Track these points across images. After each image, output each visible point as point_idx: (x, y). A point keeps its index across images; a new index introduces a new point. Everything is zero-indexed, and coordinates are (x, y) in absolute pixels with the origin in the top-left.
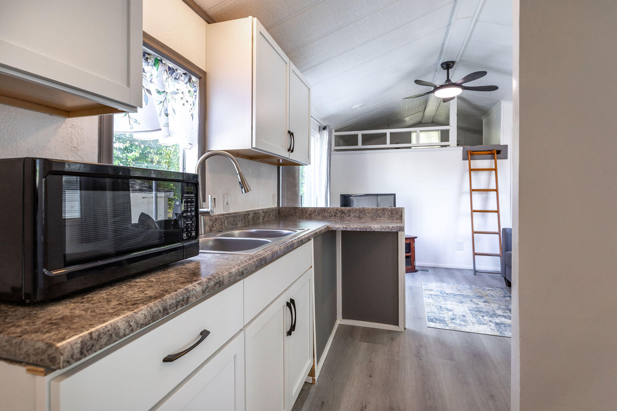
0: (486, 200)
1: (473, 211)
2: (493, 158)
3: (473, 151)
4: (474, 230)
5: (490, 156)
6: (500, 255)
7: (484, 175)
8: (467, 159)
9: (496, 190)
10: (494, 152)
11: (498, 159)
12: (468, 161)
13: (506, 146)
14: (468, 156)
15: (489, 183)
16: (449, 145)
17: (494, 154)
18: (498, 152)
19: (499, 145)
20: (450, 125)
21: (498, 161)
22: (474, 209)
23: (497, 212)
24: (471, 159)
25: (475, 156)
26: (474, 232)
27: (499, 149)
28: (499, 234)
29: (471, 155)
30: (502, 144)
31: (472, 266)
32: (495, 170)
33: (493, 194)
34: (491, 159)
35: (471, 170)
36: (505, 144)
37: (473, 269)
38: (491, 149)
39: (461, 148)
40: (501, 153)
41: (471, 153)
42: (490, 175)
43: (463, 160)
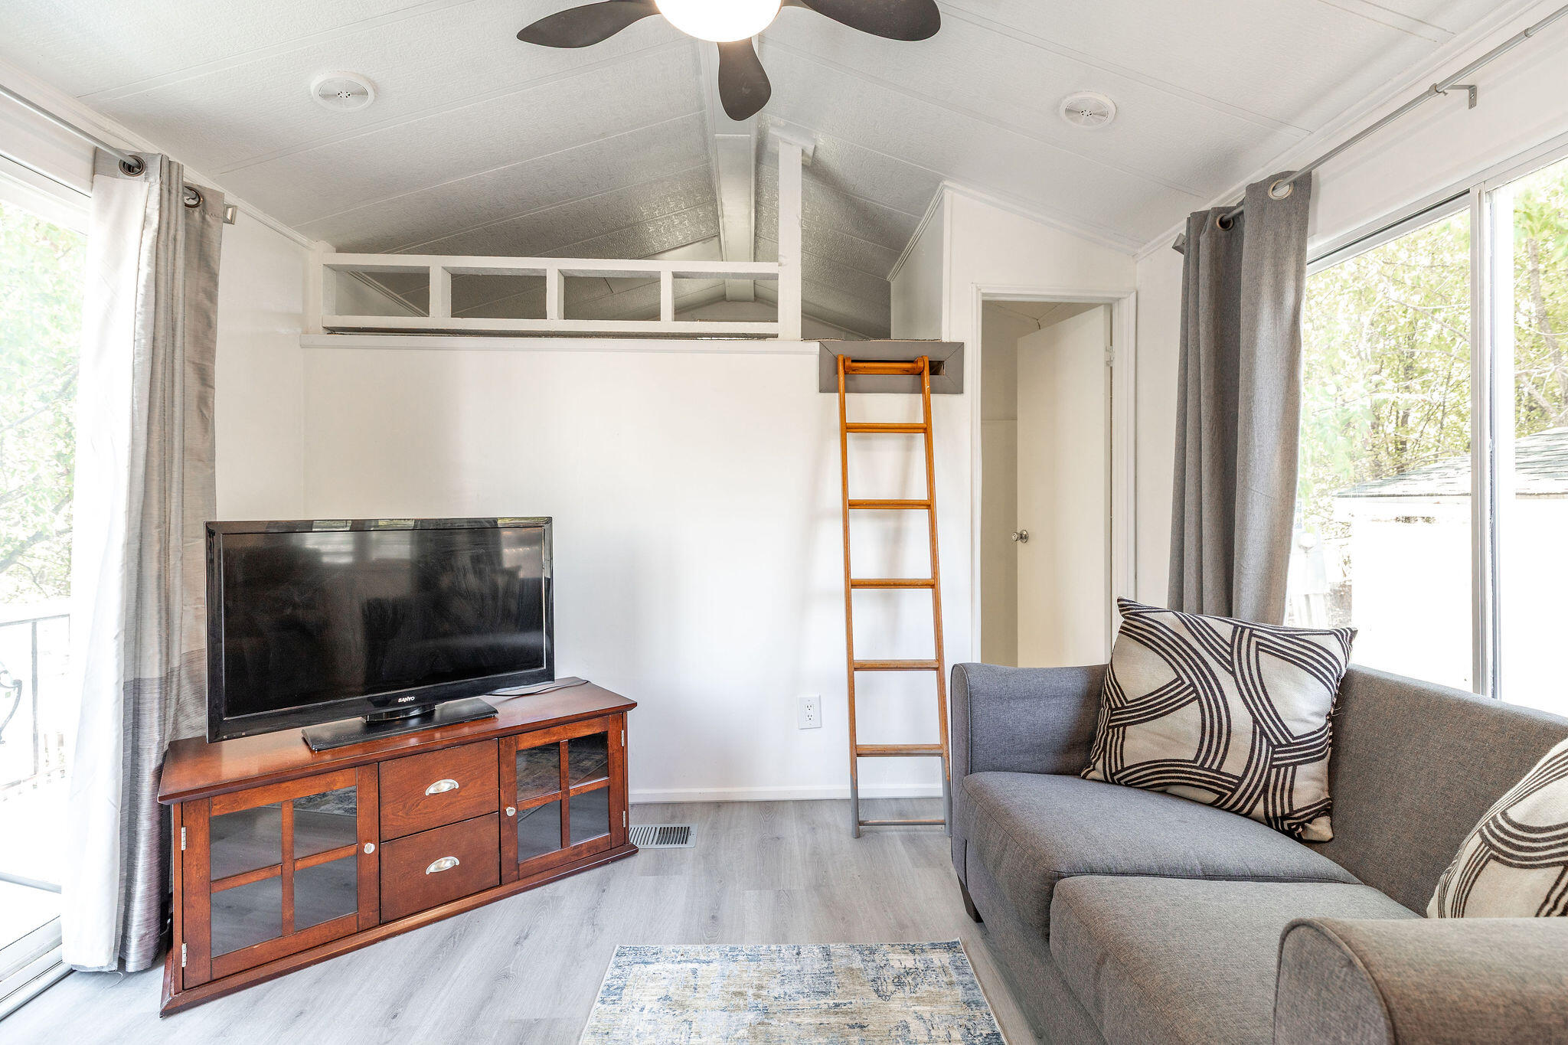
0: (895, 540)
1: (853, 584)
2: (919, 389)
3: (853, 361)
4: (856, 658)
5: (908, 379)
6: (939, 752)
7: (888, 449)
8: (836, 390)
9: (929, 505)
10: (920, 364)
11: (933, 391)
12: (837, 394)
13: (960, 347)
14: (838, 378)
15: (905, 480)
16: (776, 336)
17: (920, 374)
18: (935, 368)
19: (938, 344)
20: (781, 259)
21: (935, 399)
22: (855, 575)
23: (932, 585)
24: (847, 390)
25: (862, 380)
26: (855, 666)
27: (938, 356)
28: (936, 669)
29: (846, 373)
30: (945, 339)
31: (848, 787)
32: (926, 429)
33: (918, 519)
34: (913, 392)
35: (847, 428)
36: (955, 339)
37: (848, 795)
38: (911, 355)
39: (815, 346)
40: (944, 371)
41: (847, 363)
42: (909, 449)
43: (820, 392)
